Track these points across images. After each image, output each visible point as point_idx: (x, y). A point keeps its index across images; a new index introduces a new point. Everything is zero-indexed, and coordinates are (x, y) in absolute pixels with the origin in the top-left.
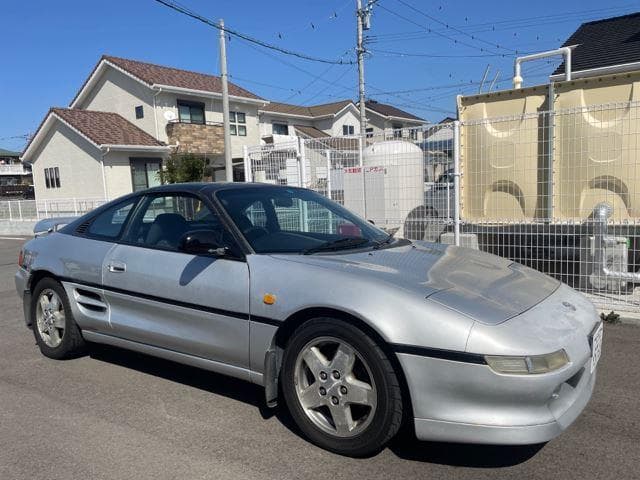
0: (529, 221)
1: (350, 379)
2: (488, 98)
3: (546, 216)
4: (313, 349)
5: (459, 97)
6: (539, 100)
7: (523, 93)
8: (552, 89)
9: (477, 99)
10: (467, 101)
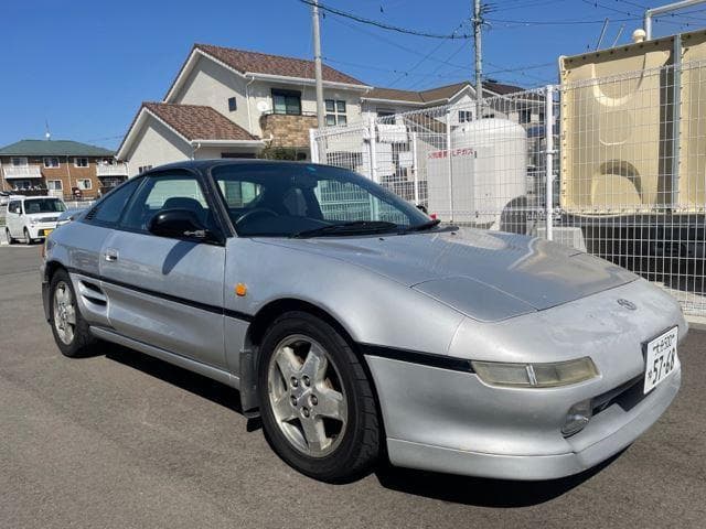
0: (646, 210)
1: (322, 387)
2: (598, 58)
3: (669, 201)
4: (287, 350)
5: (561, 58)
6: (663, 56)
7: (643, 48)
8: (678, 41)
9: (585, 60)
10: (570, 63)
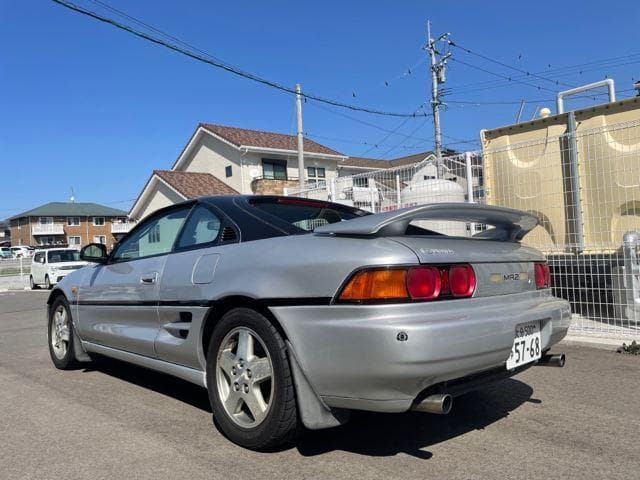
2: (511, 131)
5: (482, 131)
7: (544, 123)
8: (572, 117)
9: (501, 132)
10: (490, 135)
